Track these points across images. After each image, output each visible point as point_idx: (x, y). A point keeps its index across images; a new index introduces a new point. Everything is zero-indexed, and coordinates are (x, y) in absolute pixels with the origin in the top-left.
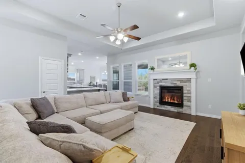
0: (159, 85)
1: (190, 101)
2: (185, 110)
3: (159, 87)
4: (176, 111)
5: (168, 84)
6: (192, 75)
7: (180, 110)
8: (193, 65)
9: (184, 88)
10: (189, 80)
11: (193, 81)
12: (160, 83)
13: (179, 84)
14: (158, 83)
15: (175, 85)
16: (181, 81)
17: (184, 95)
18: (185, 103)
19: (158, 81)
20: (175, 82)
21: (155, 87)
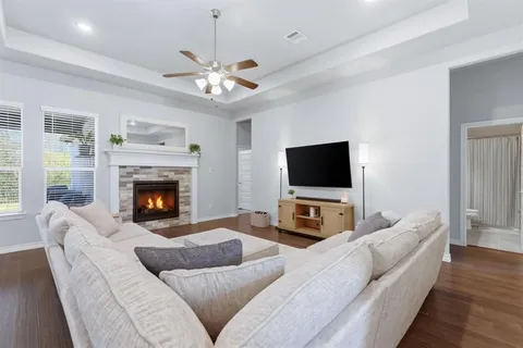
0: (131, 180)
1: (188, 203)
2: (182, 220)
3: (131, 185)
4: (168, 226)
5: (153, 178)
6: (192, 163)
7: (175, 222)
8: (194, 148)
9: (180, 184)
10: (187, 170)
11: (194, 171)
12: (135, 176)
13: (172, 176)
14: (130, 174)
15: (166, 179)
16: (177, 170)
17: (181, 195)
18: (182, 208)
19: (131, 170)
20: (165, 174)
21: (122, 184)
